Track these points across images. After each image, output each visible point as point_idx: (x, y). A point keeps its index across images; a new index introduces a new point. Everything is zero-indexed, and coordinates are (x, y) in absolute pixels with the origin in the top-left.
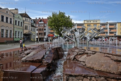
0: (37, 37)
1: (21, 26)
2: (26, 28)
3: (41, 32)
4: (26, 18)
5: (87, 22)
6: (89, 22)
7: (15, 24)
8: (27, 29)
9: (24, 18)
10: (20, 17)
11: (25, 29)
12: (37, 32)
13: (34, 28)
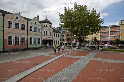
0: (66, 42)
1: (39, 32)
3: (69, 37)
4: (46, 24)
7: (29, 30)
8: (46, 35)
9: (43, 24)
10: (37, 23)
11: (45, 35)
12: (66, 38)
13: (58, 34)
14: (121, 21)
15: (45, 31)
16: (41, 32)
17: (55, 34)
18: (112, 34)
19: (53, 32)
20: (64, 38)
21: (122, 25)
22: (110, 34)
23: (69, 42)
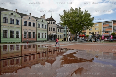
1: (46, 28)
7: (38, 27)
8: (51, 31)
10: (44, 21)
13: (61, 30)
15: (50, 27)
16: (47, 28)
17: (58, 30)
18: (115, 29)
19: (57, 28)
22: (113, 29)
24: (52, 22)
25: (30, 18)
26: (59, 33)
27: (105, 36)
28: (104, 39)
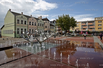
0: (58, 32)
1: (43, 26)
2: (46, 27)
3: (60, 29)
5: (98, 19)
6: (100, 19)
7: (38, 25)
9: (45, 21)
10: (42, 21)
12: (58, 29)
13: (53, 27)
14: (95, 18)
15: (46, 25)
17: (51, 27)
18: (89, 27)
19: (50, 25)
20: (56, 29)
21: (95, 21)
22: (88, 27)
23: (60, 32)
24: (47, 21)
25: (33, 19)
26: (52, 29)
27: (83, 32)
28: (82, 34)
